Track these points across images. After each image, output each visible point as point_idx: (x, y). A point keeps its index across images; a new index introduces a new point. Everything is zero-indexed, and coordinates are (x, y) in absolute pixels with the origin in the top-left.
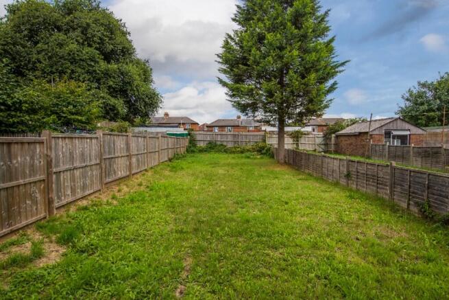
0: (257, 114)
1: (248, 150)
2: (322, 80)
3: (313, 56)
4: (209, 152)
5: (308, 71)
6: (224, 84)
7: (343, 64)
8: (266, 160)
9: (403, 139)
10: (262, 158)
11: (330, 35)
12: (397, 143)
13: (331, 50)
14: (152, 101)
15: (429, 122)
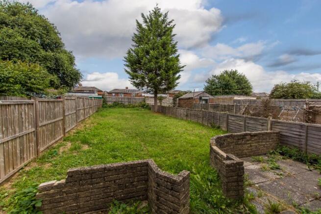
0: (143, 88)
1: (136, 106)
2: (174, 74)
3: (171, 63)
4: (115, 107)
5: (169, 69)
6: (128, 73)
7: (183, 67)
8: (147, 111)
9: (206, 100)
10: (145, 110)
11: (177, 53)
12: (204, 102)
13: (178, 60)
14: (76, 77)
15: (217, 93)
